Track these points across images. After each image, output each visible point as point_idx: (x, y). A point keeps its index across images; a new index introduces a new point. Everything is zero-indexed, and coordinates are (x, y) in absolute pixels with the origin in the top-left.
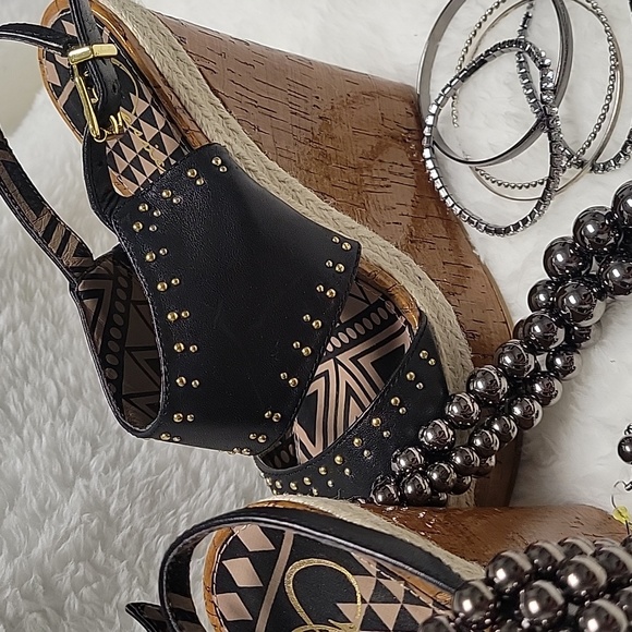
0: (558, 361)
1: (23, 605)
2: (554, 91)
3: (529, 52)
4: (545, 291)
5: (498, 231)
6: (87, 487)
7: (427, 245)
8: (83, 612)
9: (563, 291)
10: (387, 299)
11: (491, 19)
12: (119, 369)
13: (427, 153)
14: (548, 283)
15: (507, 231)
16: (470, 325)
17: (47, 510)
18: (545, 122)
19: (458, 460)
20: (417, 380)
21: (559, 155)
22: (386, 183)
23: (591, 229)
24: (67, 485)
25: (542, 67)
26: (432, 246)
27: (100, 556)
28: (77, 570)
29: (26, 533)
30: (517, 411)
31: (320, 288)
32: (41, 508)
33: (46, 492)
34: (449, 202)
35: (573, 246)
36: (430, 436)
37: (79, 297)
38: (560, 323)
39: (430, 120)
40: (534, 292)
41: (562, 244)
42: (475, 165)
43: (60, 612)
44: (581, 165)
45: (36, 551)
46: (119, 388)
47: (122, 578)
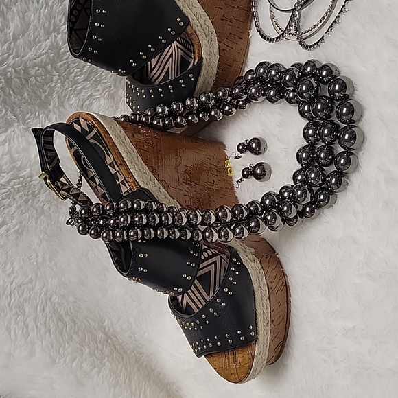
1: (14, 75)
4: (253, 75)
5: (260, 32)
6: (56, 37)
7: (228, 23)
8: (35, 84)
12: (77, 17)
17: (36, 42)
20: (183, 84)
24: (48, 33)
26: (231, 24)
27: (49, 67)
28: (39, 70)
29: (24, 49)
31: (169, 29)
32: (34, 40)
33: (39, 34)
36: (175, 107)
43: (27, 80)
44: (298, 37)
45: (25, 58)
46: (73, 26)
47: (55, 78)
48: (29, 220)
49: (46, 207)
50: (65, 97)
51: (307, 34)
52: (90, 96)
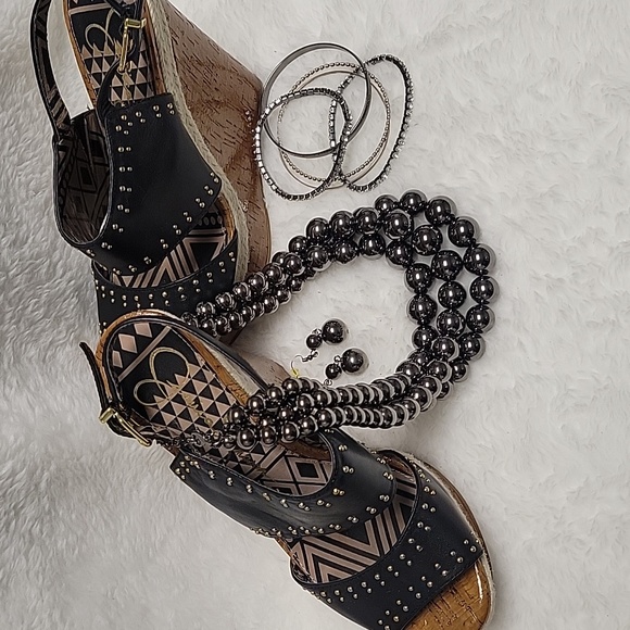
0: (294, 282)
2: (349, 137)
3: (343, 106)
4: (301, 242)
5: (283, 195)
7: (244, 188)
9: (313, 249)
10: (220, 214)
11: (325, 70)
13: (258, 129)
14: (304, 238)
15: (288, 197)
16: (253, 244)
18: (338, 151)
19: (233, 318)
20: (224, 267)
21: (336, 172)
22: (234, 141)
23: (341, 222)
25: (347, 120)
30: (266, 302)
31: (198, 200)
34: (260, 164)
35: (327, 225)
36: (222, 300)
37: (57, 148)
38: (304, 264)
39: (267, 111)
40: (294, 240)
41: (321, 222)
42: (283, 150)
44: (344, 181)
47: (9, 316)
48: (14, 559)
49: (36, 530)
50: (21, 346)
51: (357, 175)
52: (51, 343)
